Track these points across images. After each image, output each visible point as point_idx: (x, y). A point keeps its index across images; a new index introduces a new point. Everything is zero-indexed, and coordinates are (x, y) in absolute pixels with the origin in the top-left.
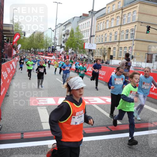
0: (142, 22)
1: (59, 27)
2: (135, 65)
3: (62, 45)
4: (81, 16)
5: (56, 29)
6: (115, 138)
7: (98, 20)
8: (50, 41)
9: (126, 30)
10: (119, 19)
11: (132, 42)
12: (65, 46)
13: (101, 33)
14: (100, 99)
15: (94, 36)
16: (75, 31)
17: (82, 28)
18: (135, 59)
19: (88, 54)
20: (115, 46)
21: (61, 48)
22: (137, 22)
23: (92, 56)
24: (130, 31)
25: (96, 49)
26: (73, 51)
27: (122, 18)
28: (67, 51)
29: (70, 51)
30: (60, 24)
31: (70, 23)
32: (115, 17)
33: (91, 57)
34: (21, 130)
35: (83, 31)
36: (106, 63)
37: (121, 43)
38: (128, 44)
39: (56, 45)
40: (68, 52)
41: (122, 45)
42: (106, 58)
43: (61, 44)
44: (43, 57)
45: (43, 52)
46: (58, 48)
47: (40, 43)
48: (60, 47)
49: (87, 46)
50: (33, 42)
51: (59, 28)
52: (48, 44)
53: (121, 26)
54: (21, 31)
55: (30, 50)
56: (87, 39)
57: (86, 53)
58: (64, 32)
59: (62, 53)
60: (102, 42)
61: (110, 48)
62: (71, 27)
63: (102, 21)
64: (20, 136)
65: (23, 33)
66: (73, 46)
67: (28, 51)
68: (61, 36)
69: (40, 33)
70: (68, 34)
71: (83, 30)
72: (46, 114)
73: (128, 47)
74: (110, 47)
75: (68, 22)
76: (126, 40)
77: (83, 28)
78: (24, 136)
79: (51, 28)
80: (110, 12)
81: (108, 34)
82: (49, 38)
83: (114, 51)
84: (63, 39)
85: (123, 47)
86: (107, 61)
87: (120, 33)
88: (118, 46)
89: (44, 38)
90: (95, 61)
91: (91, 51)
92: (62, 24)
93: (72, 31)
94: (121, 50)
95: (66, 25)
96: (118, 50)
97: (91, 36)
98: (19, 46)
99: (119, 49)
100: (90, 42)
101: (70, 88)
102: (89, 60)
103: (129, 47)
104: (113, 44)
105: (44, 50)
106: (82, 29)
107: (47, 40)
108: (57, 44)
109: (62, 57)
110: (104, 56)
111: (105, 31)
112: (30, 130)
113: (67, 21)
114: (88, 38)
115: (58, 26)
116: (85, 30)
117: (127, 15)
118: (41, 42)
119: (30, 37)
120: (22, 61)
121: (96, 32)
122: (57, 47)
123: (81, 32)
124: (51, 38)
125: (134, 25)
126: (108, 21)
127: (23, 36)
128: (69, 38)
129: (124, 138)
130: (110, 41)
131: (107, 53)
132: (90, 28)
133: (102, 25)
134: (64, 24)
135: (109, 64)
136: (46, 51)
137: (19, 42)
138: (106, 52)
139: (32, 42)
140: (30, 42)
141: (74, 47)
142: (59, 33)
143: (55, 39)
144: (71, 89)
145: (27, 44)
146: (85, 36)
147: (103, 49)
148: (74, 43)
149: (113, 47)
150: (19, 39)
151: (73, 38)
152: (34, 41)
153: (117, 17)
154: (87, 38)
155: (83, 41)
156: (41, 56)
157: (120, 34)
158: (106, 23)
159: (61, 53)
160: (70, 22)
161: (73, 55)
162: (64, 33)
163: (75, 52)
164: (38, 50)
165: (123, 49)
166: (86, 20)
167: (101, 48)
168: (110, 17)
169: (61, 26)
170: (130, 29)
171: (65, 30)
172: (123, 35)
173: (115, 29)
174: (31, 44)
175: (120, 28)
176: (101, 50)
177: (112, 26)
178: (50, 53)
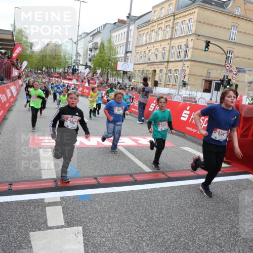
0: (199, 34)
2: (188, 96)
3: (88, 65)
4: (115, 23)
5: (79, 42)
7: (139, 30)
8: (70, 58)
9: (178, 46)
10: (169, 30)
12: (92, 66)
13: (144, 48)
14: (130, 140)
15: (130, 52)
16: (106, 44)
18: (189, 87)
20: (161, 67)
22: (194, 35)
23: (130, 81)
24: (183, 47)
25: (132, 70)
27: (173, 28)
28: (95, 73)
29: (99, 71)
30: (85, 33)
31: (99, 32)
32: (163, 26)
34: (10, 180)
35: (117, 45)
37: (170, 64)
38: (179, 66)
39: (79, 63)
41: (172, 66)
43: (87, 63)
45: (60, 73)
46: (81, 69)
47: (56, 61)
48: (84, 67)
49: (121, 67)
50: (46, 58)
51: (83, 39)
52: (67, 62)
53: (171, 39)
55: (41, 70)
56: (123, 57)
58: (90, 45)
60: (144, 62)
61: (155, 71)
62: (101, 38)
63: (147, 31)
64: (7, 187)
65: (29, 45)
66: (104, 66)
67: (39, 71)
68: (87, 51)
70: (96, 49)
71: (118, 43)
73: (180, 69)
74: (156, 69)
75: (96, 31)
76: (178, 59)
77: (119, 40)
78: (13, 187)
79: (71, 39)
80: (157, 19)
81: (153, 50)
82: (68, 53)
83: (161, 74)
84: (89, 55)
85: (173, 69)
87: (170, 49)
88: (167, 67)
89: (62, 52)
90: (132, 88)
91: (127, 74)
92: (88, 34)
93: (102, 44)
94: (169, 74)
95: (94, 35)
96: (166, 74)
97: (127, 52)
99: (168, 72)
100: (125, 61)
102: (123, 86)
104: (159, 65)
105: (61, 70)
106: (116, 42)
107: (66, 57)
108: (81, 63)
111: (149, 46)
112: (24, 179)
114: (123, 55)
115: (83, 36)
116: (121, 43)
117: (180, 25)
118: (58, 60)
119: (42, 51)
121: (137, 47)
122: (80, 66)
123: (115, 46)
124: (71, 53)
126: (154, 31)
128: (98, 54)
130: (155, 61)
131: (151, 78)
133: (144, 37)
134: (91, 34)
136: (65, 73)
138: (150, 76)
139: (43, 59)
140: (41, 59)
141: (104, 68)
142: (83, 46)
143: (77, 56)
145: (36, 62)
146: (121, 52)
147: (145, 72)
148: (104, 62)
149: (159, 69)
151: (103, 55)
152: (48, 57)
153: (167, 26)
155: (118, 60)
157: (169, 51)
158: (150, 34)
159: (85, 76)
162: (91, 47)
164: (53, 71)
165: (173, 72)
166: (122, 28)
167: (143, 71)
168: (157, 25)
169: (86, 36)
170: (183, 44)
171: (93, 42)
172: (174, 53)
173: (163, 43)
174: (43, 61)
175: (170, 43)
176: (142, 73)
177: (160, 39)
178: (70, 75)
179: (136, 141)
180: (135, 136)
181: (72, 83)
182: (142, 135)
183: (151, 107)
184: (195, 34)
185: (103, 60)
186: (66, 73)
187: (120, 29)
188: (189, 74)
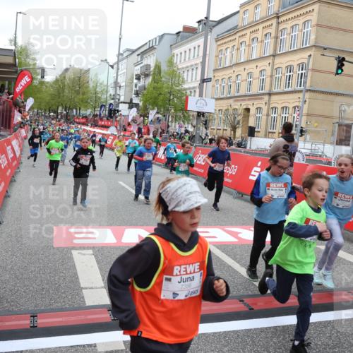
0: (326, 46)
1: (127, 57)
2: (308, 152)
3: (134, 102)
4: (179, 33)
5: (120, 64)
6: (259, 327)
7: (219, 43)
8: (104, 92)
9: (287, 67)
10: (270, 41)
11: (301, 95)
12: (141, 104)
13: (228, 72)
14: (225, 233)
15: (209, 80)
16: (164, 68)
17: (182, 61)
18: (308, 137)
19: (195, 123)
20: (261, 103)
21: (130, 107)
22: (314, 49)
23: (206, 128)
24: (296, 68)
25: (213, 111)
26: (160, 116)
27: (277, 38)
28: (145, 115)
29: (152, 114)
30: (128, 50)
31: (152, 48)
32: (259, 35)
33: (203, 132)
34: (31, 307)
35: (183, 68)
36: (239, 145)
37: (274, 98)
38: (292, 101)
39: (119, 100)
40: (148, 117)
41: (277, 101)
42: (239, 132)
43: (131, 100)
44: (88, 128)
45: (86, 117)
46: (123, 108)
47: (81, 97)
48: (127, 105)
49: (194, 105)
50: (63, 91)
51: (125, 61)
52: (100, 98)
53: (274, 56)
54: (35, 64)
55: (56, 112)
56: (194, 88)
57: (190, 120)
58: (137, 70)
59: (134, 120)
60: (229, 96)
61: (248, 110)
62: (155, 58)
63: (231, 44)
64: (28, 322)
65: (39, 71)
66: (160, 103)
67: (52, 114)
68: (132, 79)
69: (81, 70)
70: (147, 76)
71: (184, 66)
72: (92, 267)
73: (291, 106)
74: (249, 107)
75: (147, 47)
76: (287, 89)
77: (185, 60)
78: (39, 321)
79: (106, 60)
80: (249, 24)
81: (244, 75)
82: (101, 84)
83: (258, 115)
84: (136, 86)
85: (279, 107)
86: (240, 139)
87: (272, 72)
88: (268, 104)
89: (90, 82)
90: (211, 141)
91: (203, 116)
92: (134, 52)
93: (158, 67)
94: (273, 115)
95: (143, 53)
96: (268, 115)
97: (203, 81)
98: (30, 102)
99: (270, 112)
100: (201, 95)
101: (167, 207)
102: (197, 137)
103: (294, 107)
104: (256, 99)
105: (88, 112)
106: (180, 64)
107: (98, 89)
108: (122, 99)
109: (132, 129)
110: (234, 129)
111: (236, 69)
112: (54, 306)
113: (146, 44)
114: (196, 84)
115: (125, 55)
116: (189, 64)
117: (289, 32)
118: (84, 94)
119: (57, 80)
120: (36, 141)
121: (215, 70)
122: (120, 105)
123: (178, 69)
124: (105, 83)
125: (306, 54)
126: (244, 44)
127: (39, 77)
128: (150, 84)
129: (283, 327)
130: (248, 93)
131: (241, 122)
132: (201, 60)
133: (228, 54)
134: (139, 52)
135: (245, 148)
136: (95, 116)
137: (27, 91)
139: (59, 94)
140: (56, 94)
141: (161, 106)
142: (125, 71)
143: (115, 87)
144: (170, 209)
145: (48, 98)
146: (189, 80)
147: (231, 112)
148: (161, 97)
149: (255, 107)
150: (29, 84)
151: (159, 85)
152: (66, 91)
153: (266, 35)
154: (191, 85)
155: (184, 92)
156: (83, 127)
157: (272, 76)
158: (238, 49)
159: (130, 120)
160: (153, 46)
161: (158, 126)
162: (139, 72)
163: (164, 118)
164: (75, 113)
165: (279, 111)
166: (191, 40)
167: (227, 110)
168: (248, 34)
169: (131, 54)
170: (295, 64)
171: (141, 65)
172: (279, 79)
173: (260, 64)
174: (59, 98)
175: (273, 62)
176: (225, 114)
177: (254, 57)
178: (105, 118)
179: (235, 234)
180: (232, 225)
181: (109, 132)
182: (243, 224)
183: (253, 173)
184: (314, 46)
185: (160, 94)
186: (97, 115)
187: (186, 43)
188: (308, 115)
